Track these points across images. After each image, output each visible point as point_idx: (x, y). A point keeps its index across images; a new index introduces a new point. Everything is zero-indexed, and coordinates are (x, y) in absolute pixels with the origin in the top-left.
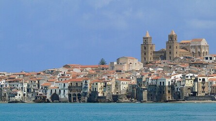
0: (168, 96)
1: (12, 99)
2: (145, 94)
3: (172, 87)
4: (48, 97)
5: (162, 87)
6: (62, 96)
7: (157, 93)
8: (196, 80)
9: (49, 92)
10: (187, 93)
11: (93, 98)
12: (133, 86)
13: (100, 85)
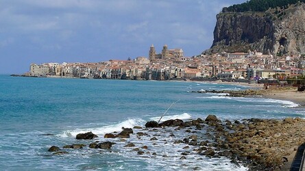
0: (162, 78)
1: (82, 76)
2: (150, 76)
3: (164, 73)
4: (101, 76)
5: (159, 73)
6: (108, 76)
7: (157, 76)
8: (176, 70)
9: (101, 73)
10: (172, 76)
11: (124, 77)
12: (144, 72)
13: (127, 71)
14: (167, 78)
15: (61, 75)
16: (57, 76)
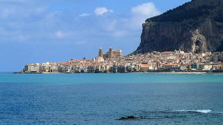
0: (126, 71)
1: (66, 72)
2: (116, 70)
3: (127, 68)
4: (80, 71)
5: (123, 68)
6: (85, 71)
7: (122, 70)
8: (136, 65)
9: (80, 69)
10: (133, 70)
11: (97, 71)
12: (112, 67)
13: (100, 67)
14: (129, 71)
15: (49, 71)
16: (47, 72)
